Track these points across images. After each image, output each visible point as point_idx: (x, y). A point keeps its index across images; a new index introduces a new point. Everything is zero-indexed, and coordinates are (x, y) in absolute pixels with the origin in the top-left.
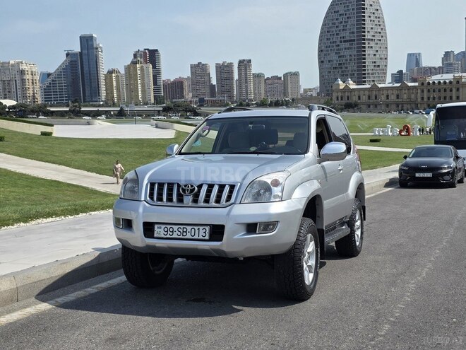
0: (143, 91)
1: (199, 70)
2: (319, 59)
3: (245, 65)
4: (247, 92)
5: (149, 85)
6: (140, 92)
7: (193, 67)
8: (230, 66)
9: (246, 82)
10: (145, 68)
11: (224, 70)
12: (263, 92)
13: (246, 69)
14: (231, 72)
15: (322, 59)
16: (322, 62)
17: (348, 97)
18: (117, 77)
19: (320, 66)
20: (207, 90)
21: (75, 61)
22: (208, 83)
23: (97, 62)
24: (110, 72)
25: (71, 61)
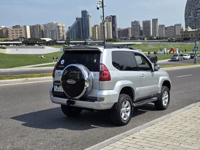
0: (108, 34)
1: (135, 24)
2: (185, 17)
3: (155, 21)
4: (155, 33)
5: (110, 31)
6: (106, 34)
7: (132, 23)
8: (149, 22)
9: (155, 29)
10: (108, 24)
11: (146, 23)
12: (164, 33)
13: (155, 23)
14: (149, 25)
15: (187, 18)
16: (187, 19)
17: (187, 35)
18: (98, 28)
19: (185, 21)
20: (139, 33)
21: (79, 22)
22: (139, 30)
23: (88, 22)
24: (95, 26)
25: (78, 22)
